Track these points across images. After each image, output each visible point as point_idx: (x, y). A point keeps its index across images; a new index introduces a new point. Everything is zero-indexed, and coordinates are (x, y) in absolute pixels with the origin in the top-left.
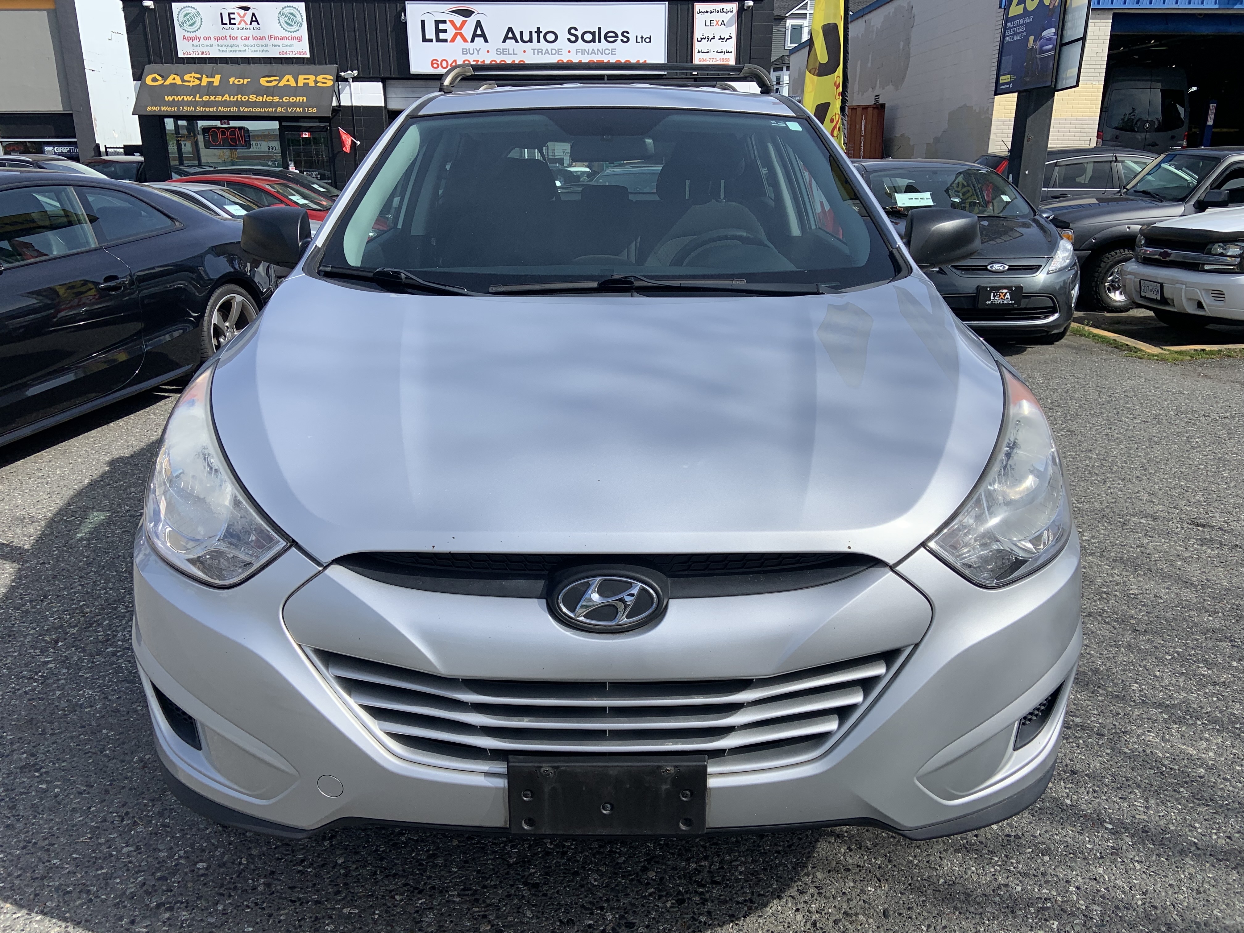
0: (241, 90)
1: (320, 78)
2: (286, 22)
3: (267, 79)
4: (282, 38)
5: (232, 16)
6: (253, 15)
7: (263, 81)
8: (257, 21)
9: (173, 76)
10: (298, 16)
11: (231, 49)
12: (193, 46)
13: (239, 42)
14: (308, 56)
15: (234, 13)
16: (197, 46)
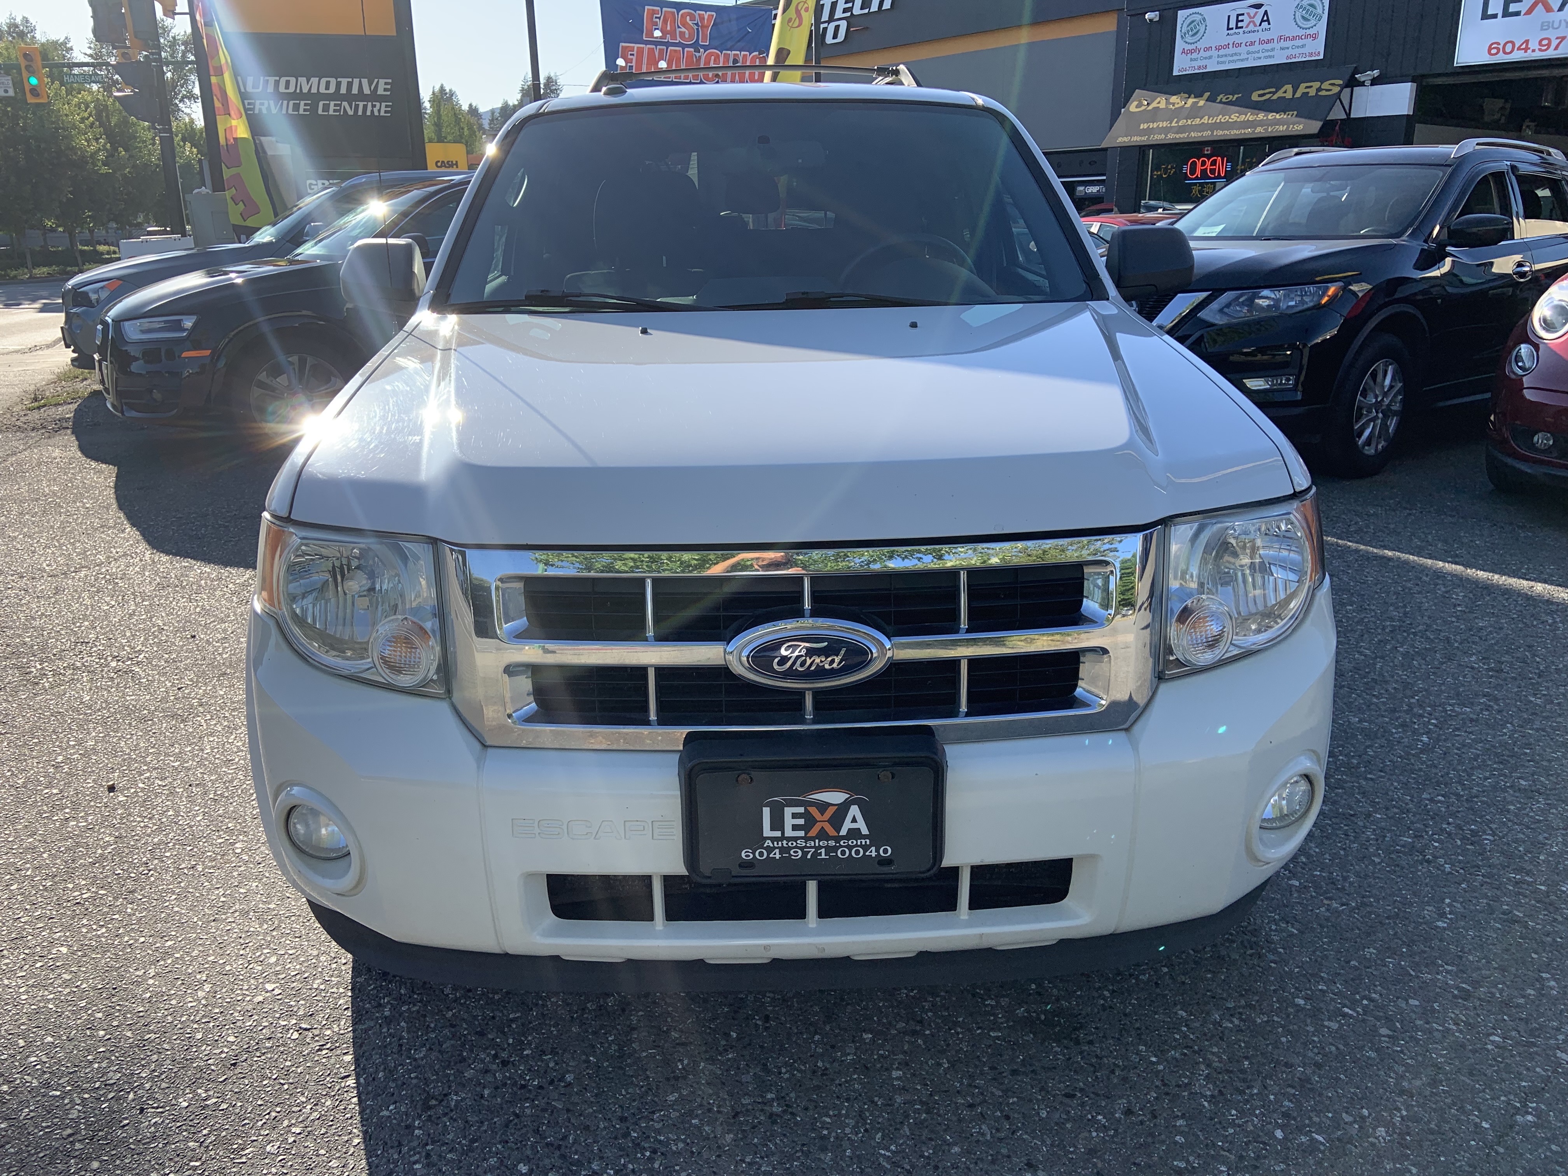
0: (1226, 109)
1: (1326, 85)
2: (1303, 17)
3: (1261, 91)
4: (1294, 38)
5: (1240, 18)
6: (1266, 12)
7: (1255, 97)
8: (1268, 20)
9: (1159, 99)
10: (1319, 6)
11: (1231, 59)
12: (1191, 60)
13: (1243, 49)
14: (1321, 57)
15: (1243, 14)
16: (1195, 60)
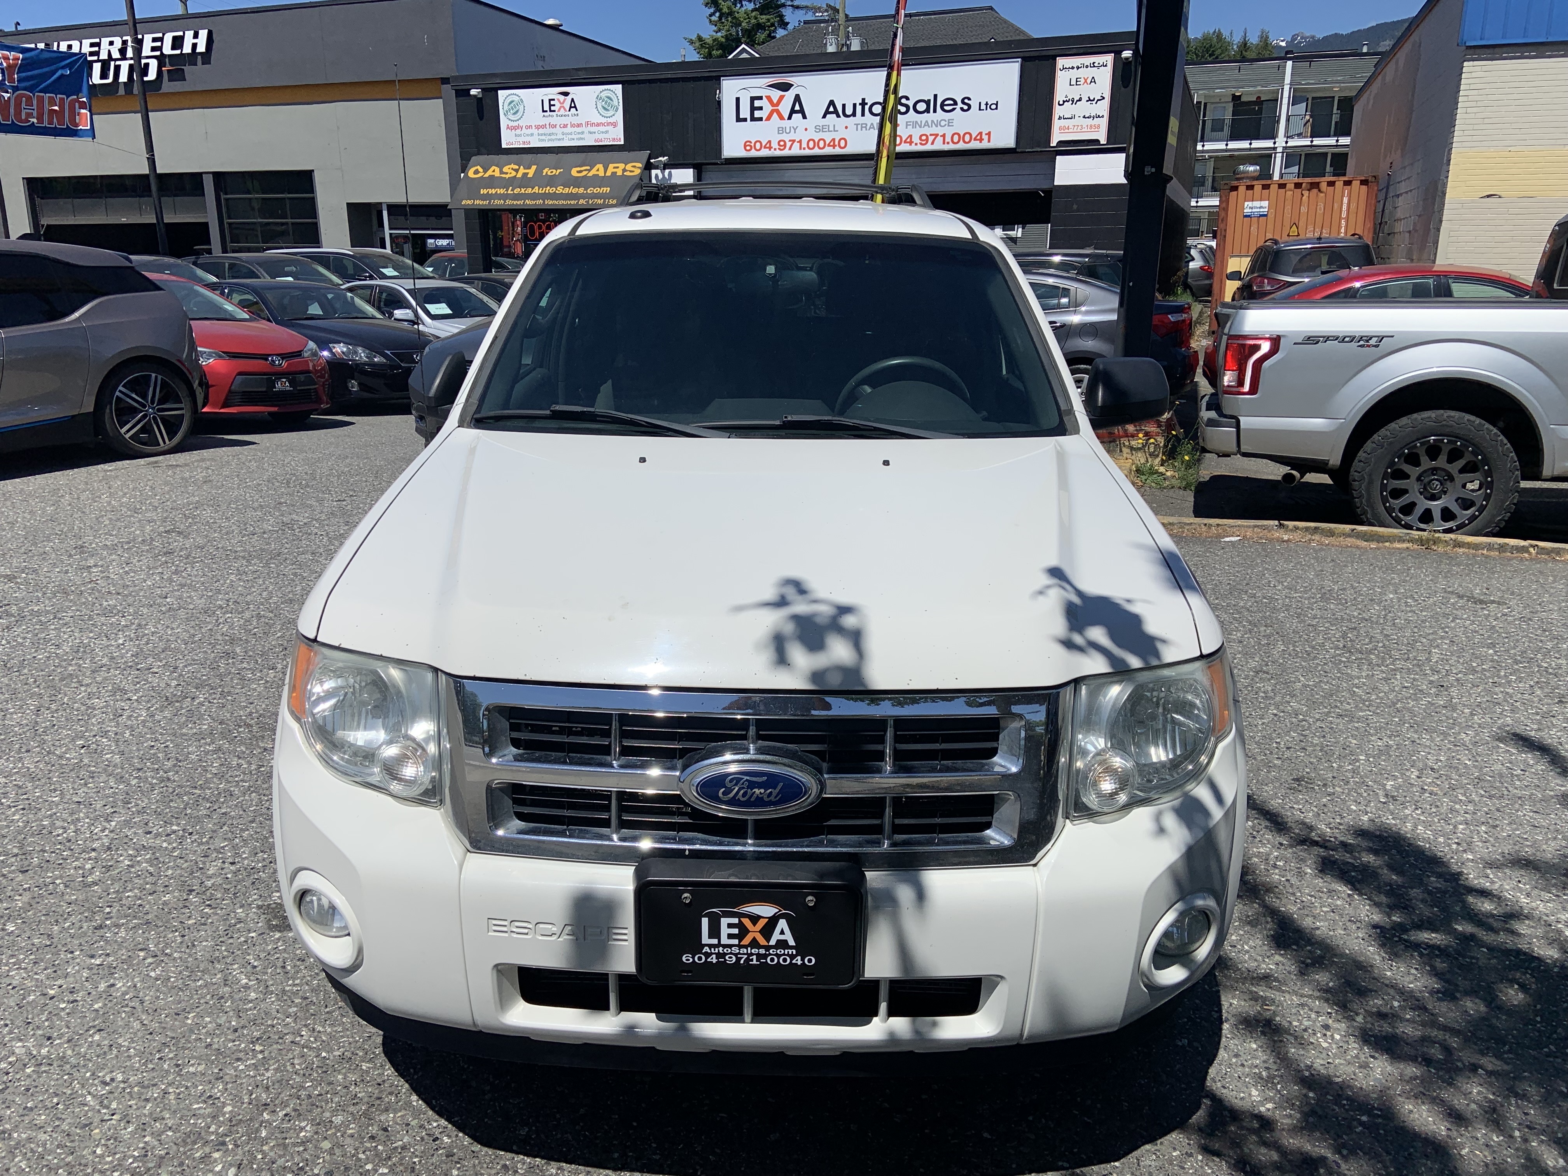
0: (551, 181)
1: (629, 166)
2: (603, 107)
3: (579, 169)
4: (598, 125)
5: (552, 103)
6: (573, 100)
7: (574, 172)
8: (575, 107)
9: (493, 168)
10: (615, 100)
11: (550, 137)
12: (516, 135)
13: (558, 130)
14: (622, 143)
15: (554, 100)
16: (520, 135)
